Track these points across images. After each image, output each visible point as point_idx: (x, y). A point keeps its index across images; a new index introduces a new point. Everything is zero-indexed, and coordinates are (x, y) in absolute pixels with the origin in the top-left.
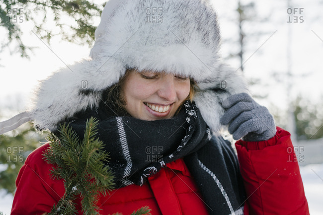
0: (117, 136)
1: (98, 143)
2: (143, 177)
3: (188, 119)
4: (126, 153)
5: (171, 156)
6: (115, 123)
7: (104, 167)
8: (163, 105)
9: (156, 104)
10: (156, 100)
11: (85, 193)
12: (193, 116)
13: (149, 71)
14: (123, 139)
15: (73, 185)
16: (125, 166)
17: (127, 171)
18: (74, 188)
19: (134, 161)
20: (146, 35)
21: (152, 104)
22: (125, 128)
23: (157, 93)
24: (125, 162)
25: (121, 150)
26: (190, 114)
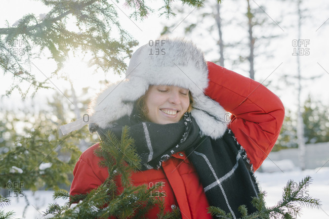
0: (143, 134)
1: (131, 140)
2: (161, 162)
3: (186, 123)
4: (149, 145)
5: (177, 146)
6: (142, 126)
7: (135, 154)
8: (172, 110)
9: (168, 109)
10: (168, 106)
11: (123, 172)
12: (189, 122)
13: (164, 85)
14: (147, 136)
15: (114, 169)
16: (149, 154)
17: (150, 158)
18: (115, 171)
19: (155, 150)
20: (161, 61)
21: (165, 109)
22: (148, 129)
23: (168, 101)
24: (148, 152)
25: (146, 143)
26: (187, 120)
